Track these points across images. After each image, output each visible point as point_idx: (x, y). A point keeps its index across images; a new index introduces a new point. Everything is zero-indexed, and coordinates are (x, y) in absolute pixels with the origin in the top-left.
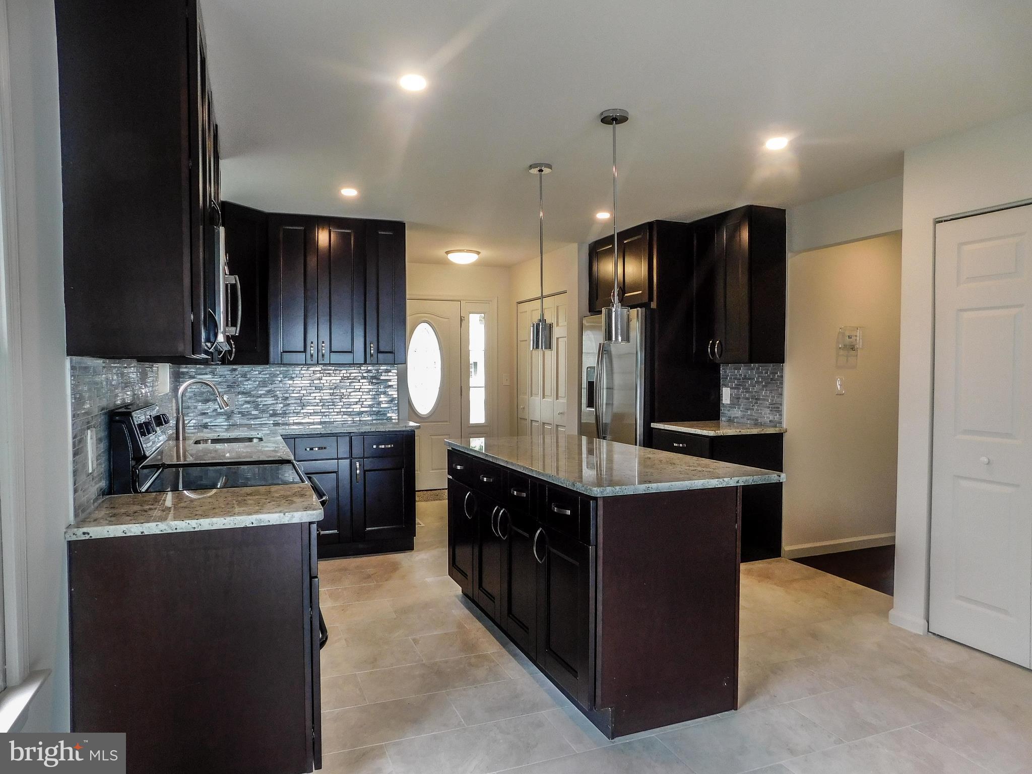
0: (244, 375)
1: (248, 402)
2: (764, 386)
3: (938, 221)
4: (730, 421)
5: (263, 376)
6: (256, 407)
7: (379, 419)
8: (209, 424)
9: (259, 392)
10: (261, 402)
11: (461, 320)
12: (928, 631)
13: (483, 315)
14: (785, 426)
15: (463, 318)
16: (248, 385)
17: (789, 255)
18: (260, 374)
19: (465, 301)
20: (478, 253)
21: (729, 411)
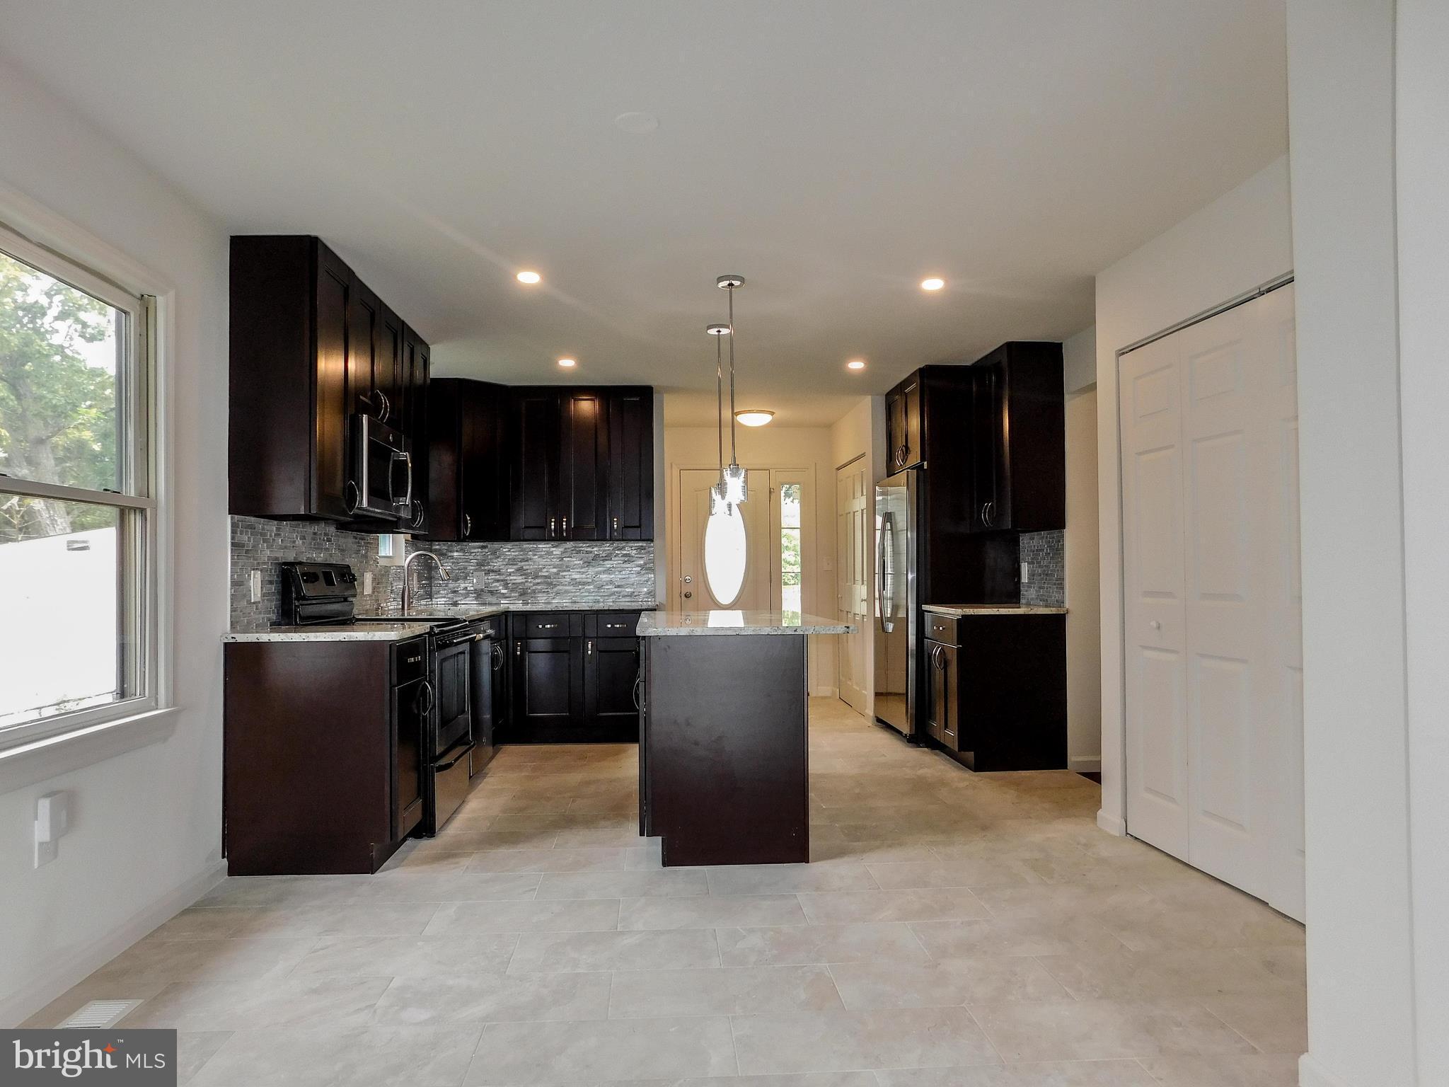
0: (494, 553)
1: (498, 581)
2: (1052, 558)
3: (1121, 353)
4: (1028, 604)
5: (513, 554)
6: (506, 586)
7: (634, 601)
8: (459, 602)
9: (509, 570)
10: (511, 580)
11: (770, 492)
12: (1127, 834)
13: (798, 486)
14: (1067, 605)
15: (772, 490)
16: (497, 564)
17: (1066, 397)
18: (509, 551)
19: (774, 470)
20: (772, 413)
21: (1026, 591)
